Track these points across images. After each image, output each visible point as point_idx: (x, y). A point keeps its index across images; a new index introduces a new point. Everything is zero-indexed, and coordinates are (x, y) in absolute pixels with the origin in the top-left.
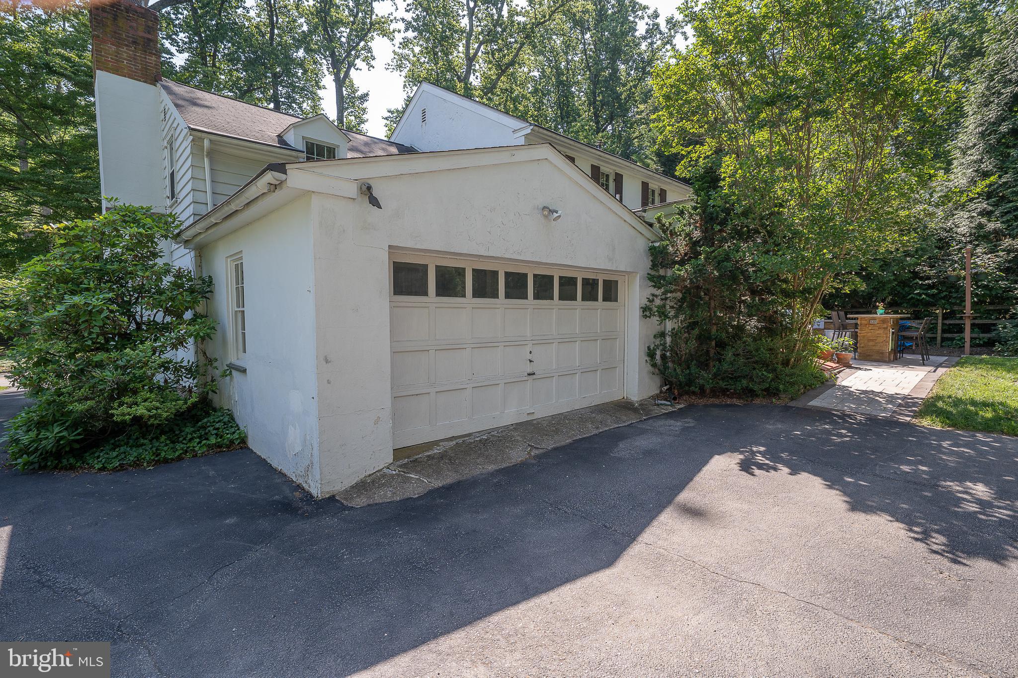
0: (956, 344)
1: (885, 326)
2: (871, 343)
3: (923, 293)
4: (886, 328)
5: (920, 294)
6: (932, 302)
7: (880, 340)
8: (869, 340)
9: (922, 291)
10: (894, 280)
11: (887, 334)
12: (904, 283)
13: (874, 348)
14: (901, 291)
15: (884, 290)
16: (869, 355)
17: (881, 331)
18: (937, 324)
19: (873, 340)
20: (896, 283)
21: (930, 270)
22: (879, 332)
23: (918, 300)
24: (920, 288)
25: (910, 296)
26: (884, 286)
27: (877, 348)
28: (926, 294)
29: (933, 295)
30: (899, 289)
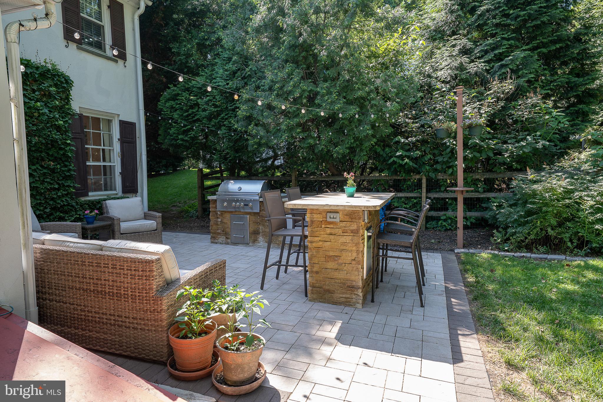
0: (442, 226)
1: (354, 227)
2: (331, 265)
3: (406, 156)
4: (355, 232)
5: (402, 157)
6: (415, 168)
7: (348, 257)
8: (329, 258)
9: (405, 153)
10: (374, 136)
11: (357, 244)
12: (384, 142)
13: (337, 275)
14: (382, 153)
15: (361, 150)
16: (329, 291)
17: (347, 239)
18: (421, 198)
19: (335, 258)
20: (375, 140)
21: (413, 123)
22: (343, 239)
23: (401, 165)
24: (402, 148)
25: (392, 160)
26: (361, 144)
27: (341, 275)
28: (408, 157)
29: (416, 159)
30: (379, 149)
